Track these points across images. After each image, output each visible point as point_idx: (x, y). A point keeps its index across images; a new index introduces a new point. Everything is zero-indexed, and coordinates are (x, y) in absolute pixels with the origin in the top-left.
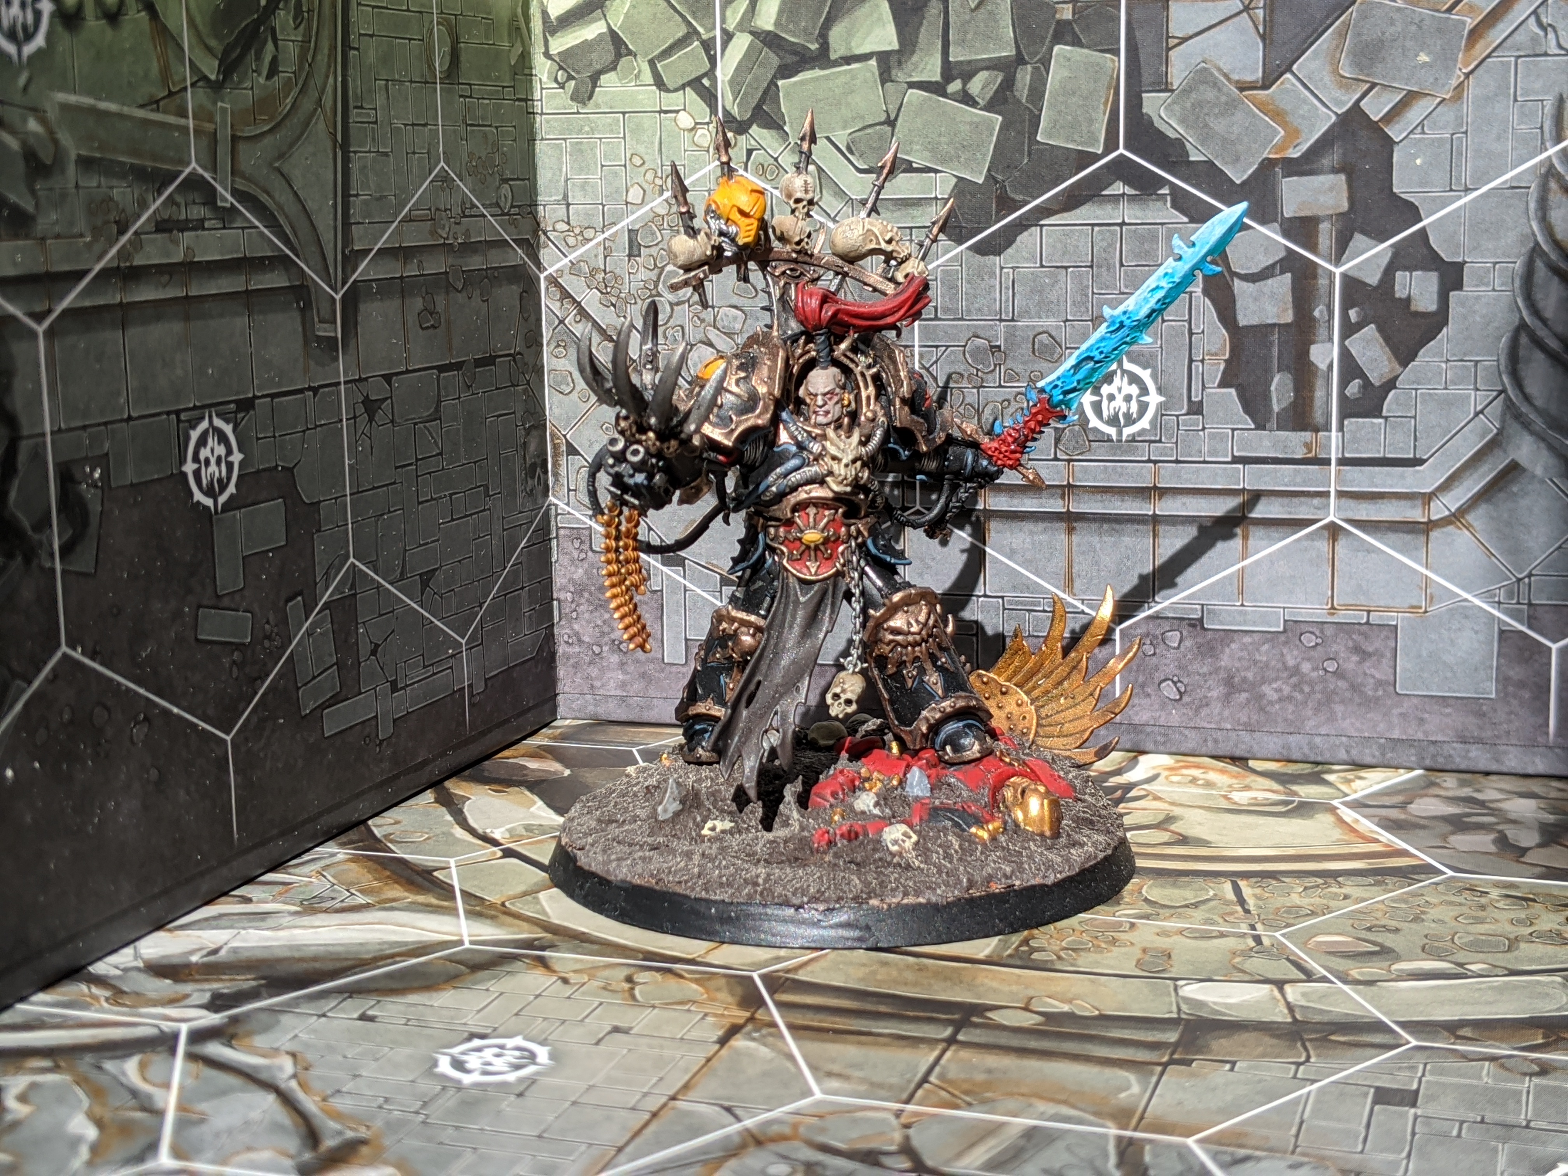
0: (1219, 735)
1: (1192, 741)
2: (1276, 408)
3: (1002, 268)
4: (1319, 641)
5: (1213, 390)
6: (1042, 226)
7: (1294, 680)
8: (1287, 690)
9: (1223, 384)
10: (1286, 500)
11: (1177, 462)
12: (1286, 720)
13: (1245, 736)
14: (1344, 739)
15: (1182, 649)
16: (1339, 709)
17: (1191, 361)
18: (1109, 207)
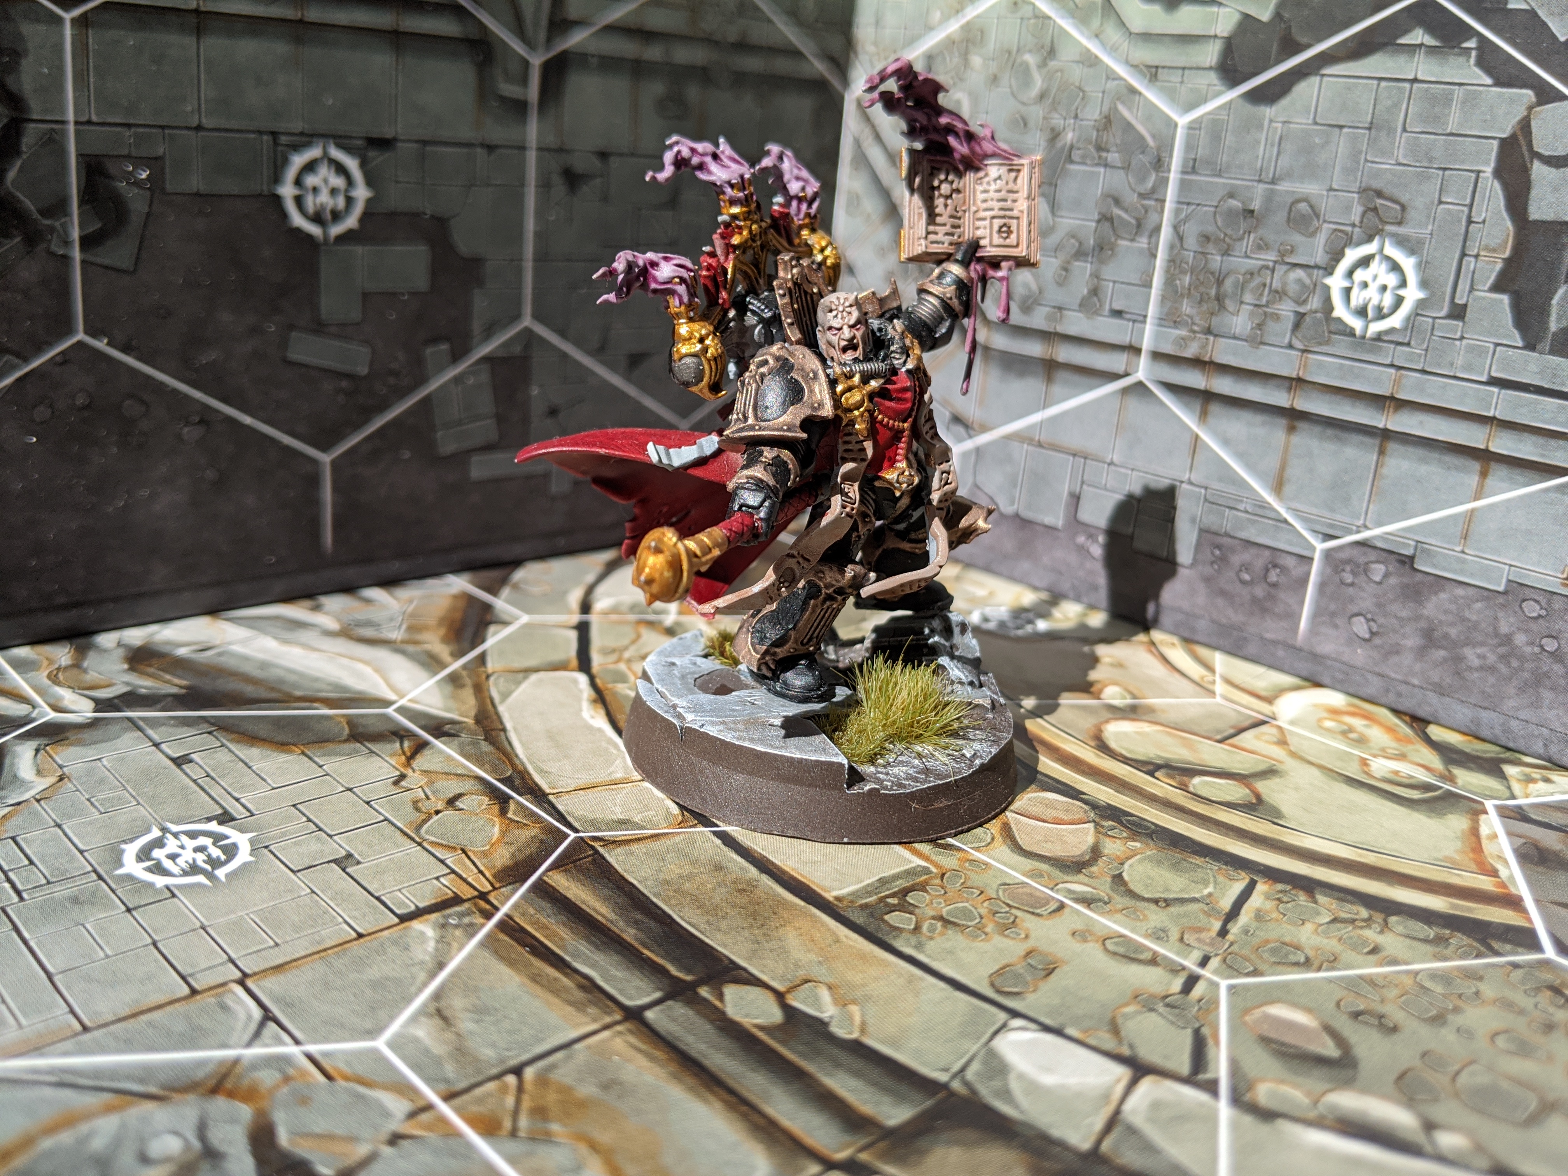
0: (1404, 689)
1: (1374, 687)
2: (1553, 326)
3: (1271, 121)
4: (1543, 612)
5: (1484, 294)
6: (1323, 75)
7: (1502, 650)
8: (1492, 658)
9: (1497, 288)
10: (1540, 440)
11: (1424, 372)
12: (1483, 692)
13: (1433, 698)
14: (1545, 731)
15: (1384, 586)
16: (1547, 695)
17: (1463, 255)
18: (1402, 59)
